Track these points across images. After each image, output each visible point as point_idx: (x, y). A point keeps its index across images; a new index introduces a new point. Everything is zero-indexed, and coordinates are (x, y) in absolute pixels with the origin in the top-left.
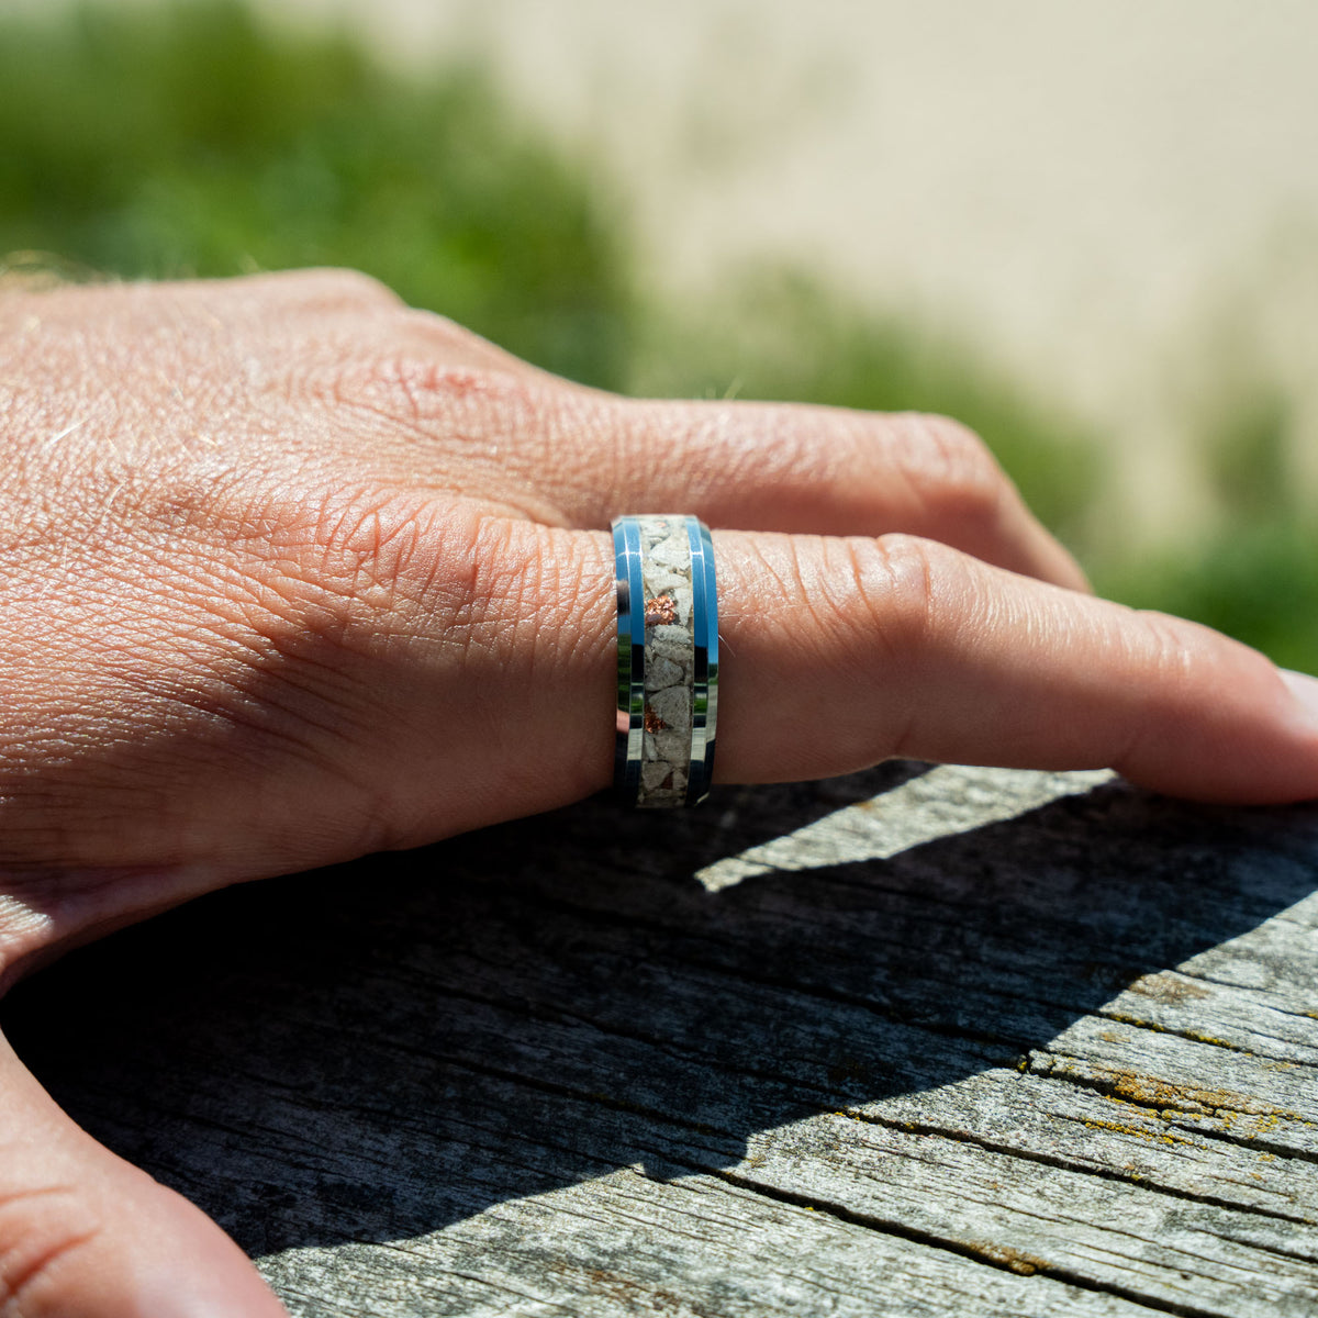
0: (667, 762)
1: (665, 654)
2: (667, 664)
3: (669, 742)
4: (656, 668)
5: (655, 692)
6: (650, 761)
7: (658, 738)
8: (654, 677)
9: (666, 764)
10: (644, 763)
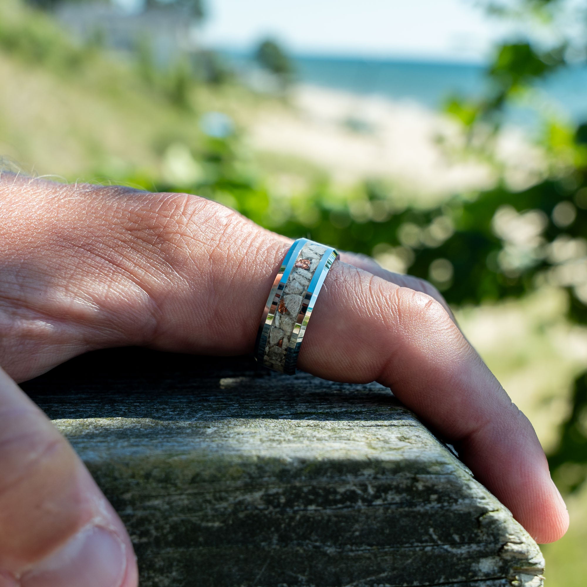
0: (283, 330)
1: (298, 280)
2: (297, 284)
3: (286, 320)
4: (292, 284)
5: (288, 294)
6: (276, 327)
7: (282, 316)
8: (290, 287)
9: (282, 331)
10: (273, 327)
